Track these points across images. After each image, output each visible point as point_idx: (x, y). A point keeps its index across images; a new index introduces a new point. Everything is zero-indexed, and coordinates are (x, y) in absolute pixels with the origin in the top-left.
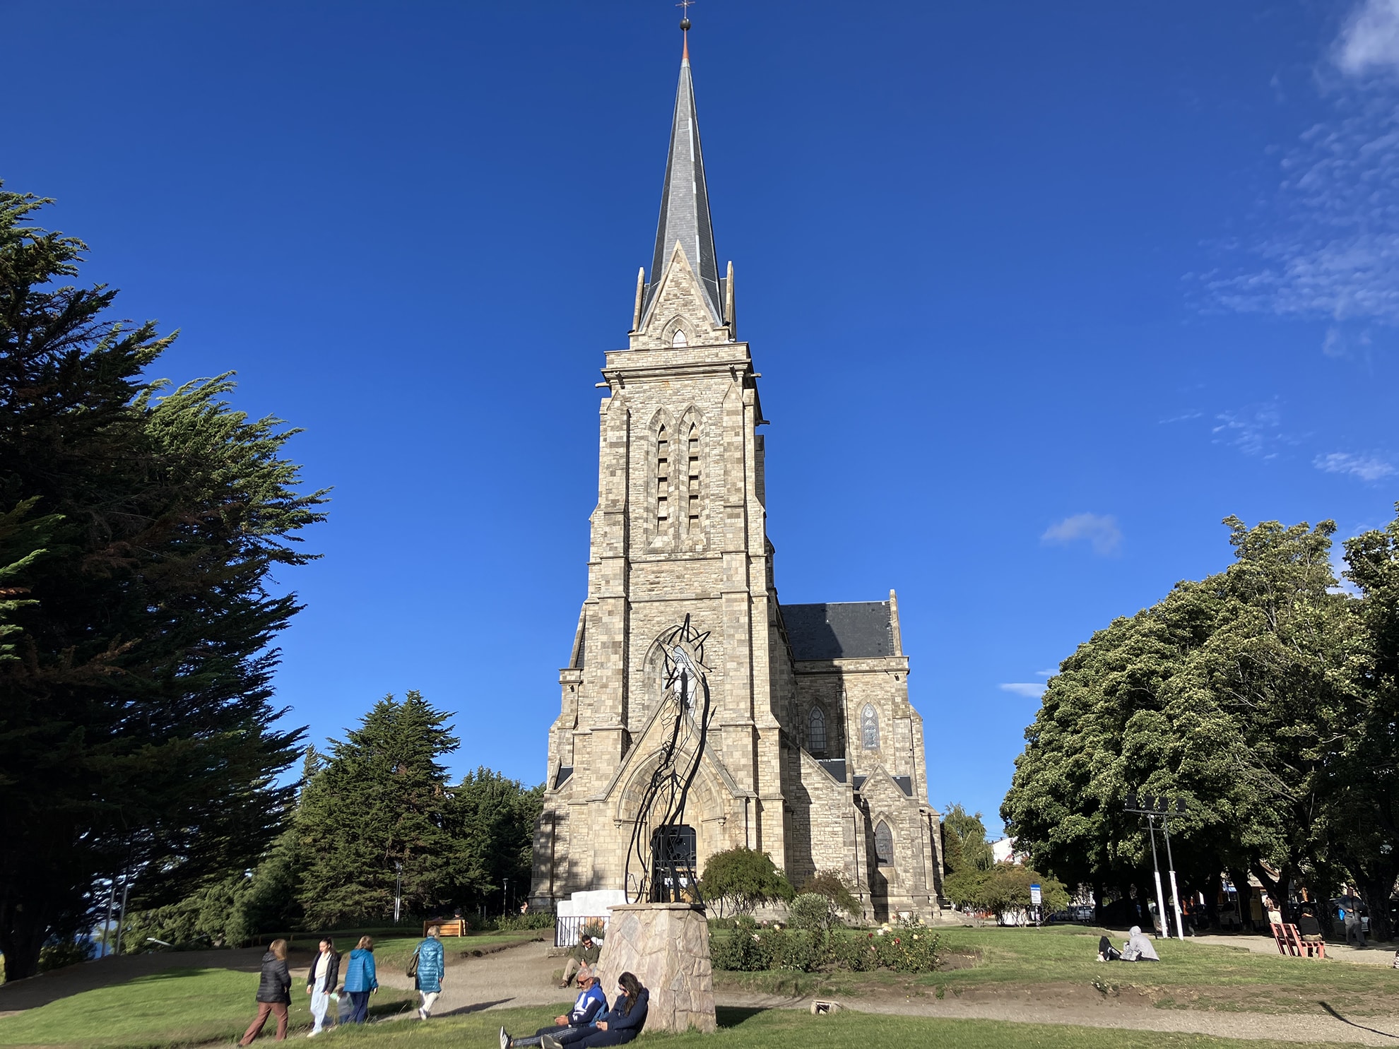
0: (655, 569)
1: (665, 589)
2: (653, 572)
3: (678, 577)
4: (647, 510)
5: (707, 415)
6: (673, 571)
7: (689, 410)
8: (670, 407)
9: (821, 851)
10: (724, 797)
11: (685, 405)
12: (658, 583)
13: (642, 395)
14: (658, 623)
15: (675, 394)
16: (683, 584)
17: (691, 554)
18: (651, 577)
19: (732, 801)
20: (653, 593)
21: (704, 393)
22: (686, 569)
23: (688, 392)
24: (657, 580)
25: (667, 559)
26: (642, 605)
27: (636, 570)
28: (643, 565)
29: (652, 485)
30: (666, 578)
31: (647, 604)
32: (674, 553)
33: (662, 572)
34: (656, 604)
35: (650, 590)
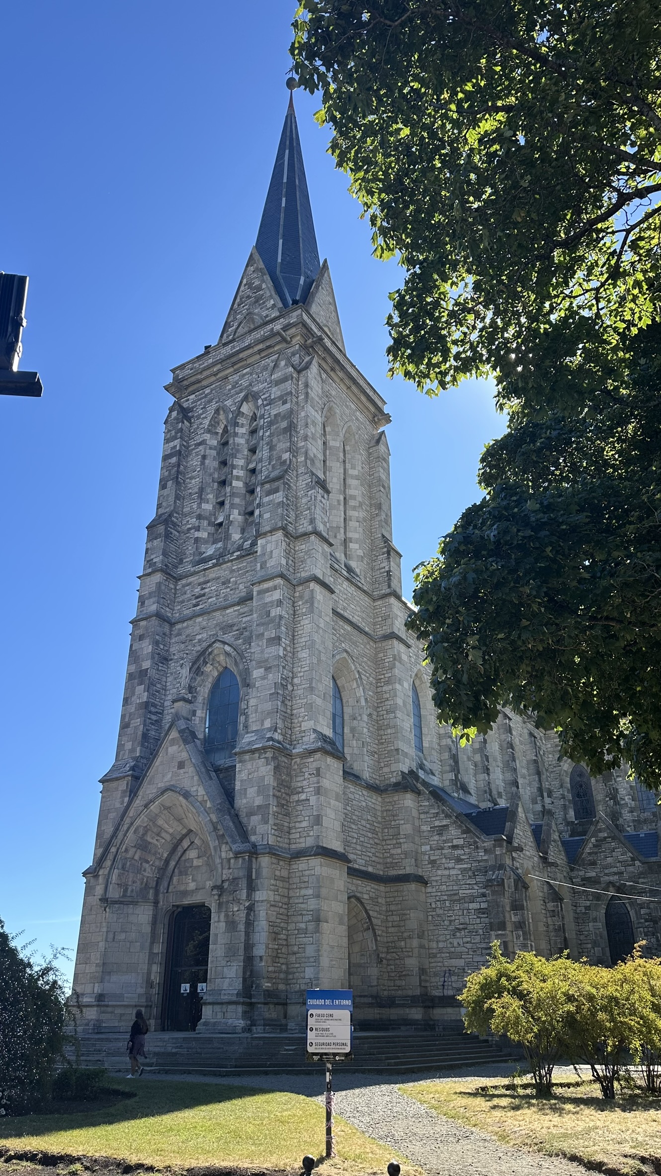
0: (202, 580)
1: (210, 600)
2: (199, 584)
3: (224, 583)
4: (199, 517)
5: (262, 397)
6: (218, 578)
7: (245, 399)
8: (228, 403)
9: (465, 940)
10: (224, 855)
11: (242, 395)
12: (204, 595)
13: (203, 400)
14: (200, 641)
15: (234, 387)
16: (229, 590)
17: (239, 553)
18: (197, 590)
19: (232, 861)
20: (198, 608)
21: (260, 375)
22: (232, 571)
23: (244, 383)
24: (202, 592)
25: (214, 566)
26: (185, 624)
27: (184, 586)
28: (191, 579)
29: (209, 490)
30: (211, 587)
31: (190, 622)
32: (220, 558)
33: (208, 582)
34: (199, 619)
35: (195, 606)
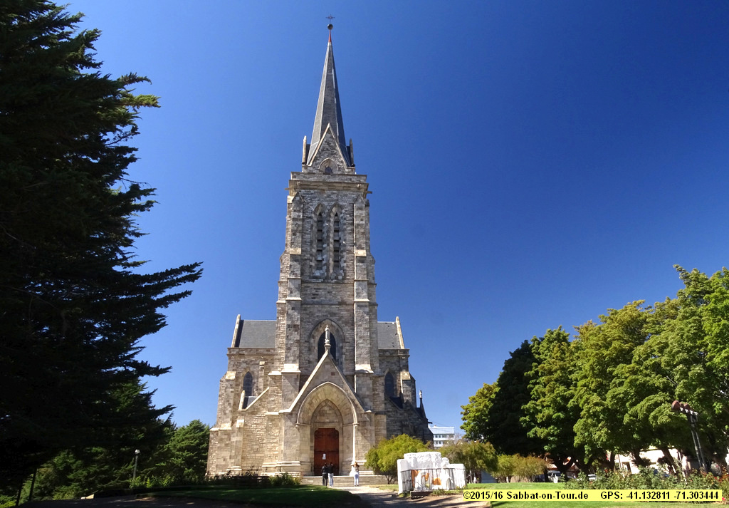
0: (316, 287)
1: (321, 298)
2: (315, 289)
3: (328, 292)
4: (311, 255)
5: (345, 209)
6: (325, 289)
7: (334, 206)
8: (326, 204)
10: (358, 412)
11: (333, 203)
12: (317, 295)
13: (310, 196)
14: (317, 316)
15: (328, 197)
16: (332, 296)
17: (336, 280)
18: (314, 291)
20: (315, 300)
21: (343, 198)
22: (333, 288)
23: (335, 196)
24: (317, 293)
25: (322, 282)
26: (308, 306)
27: (305, 287)
28: (310, 285)
29: (314, 242)
30: (321, 292)
31: (311, 306)
32: (326, 279)
33: (320, 289)
34: (317, 306)
35: (313, 298)
